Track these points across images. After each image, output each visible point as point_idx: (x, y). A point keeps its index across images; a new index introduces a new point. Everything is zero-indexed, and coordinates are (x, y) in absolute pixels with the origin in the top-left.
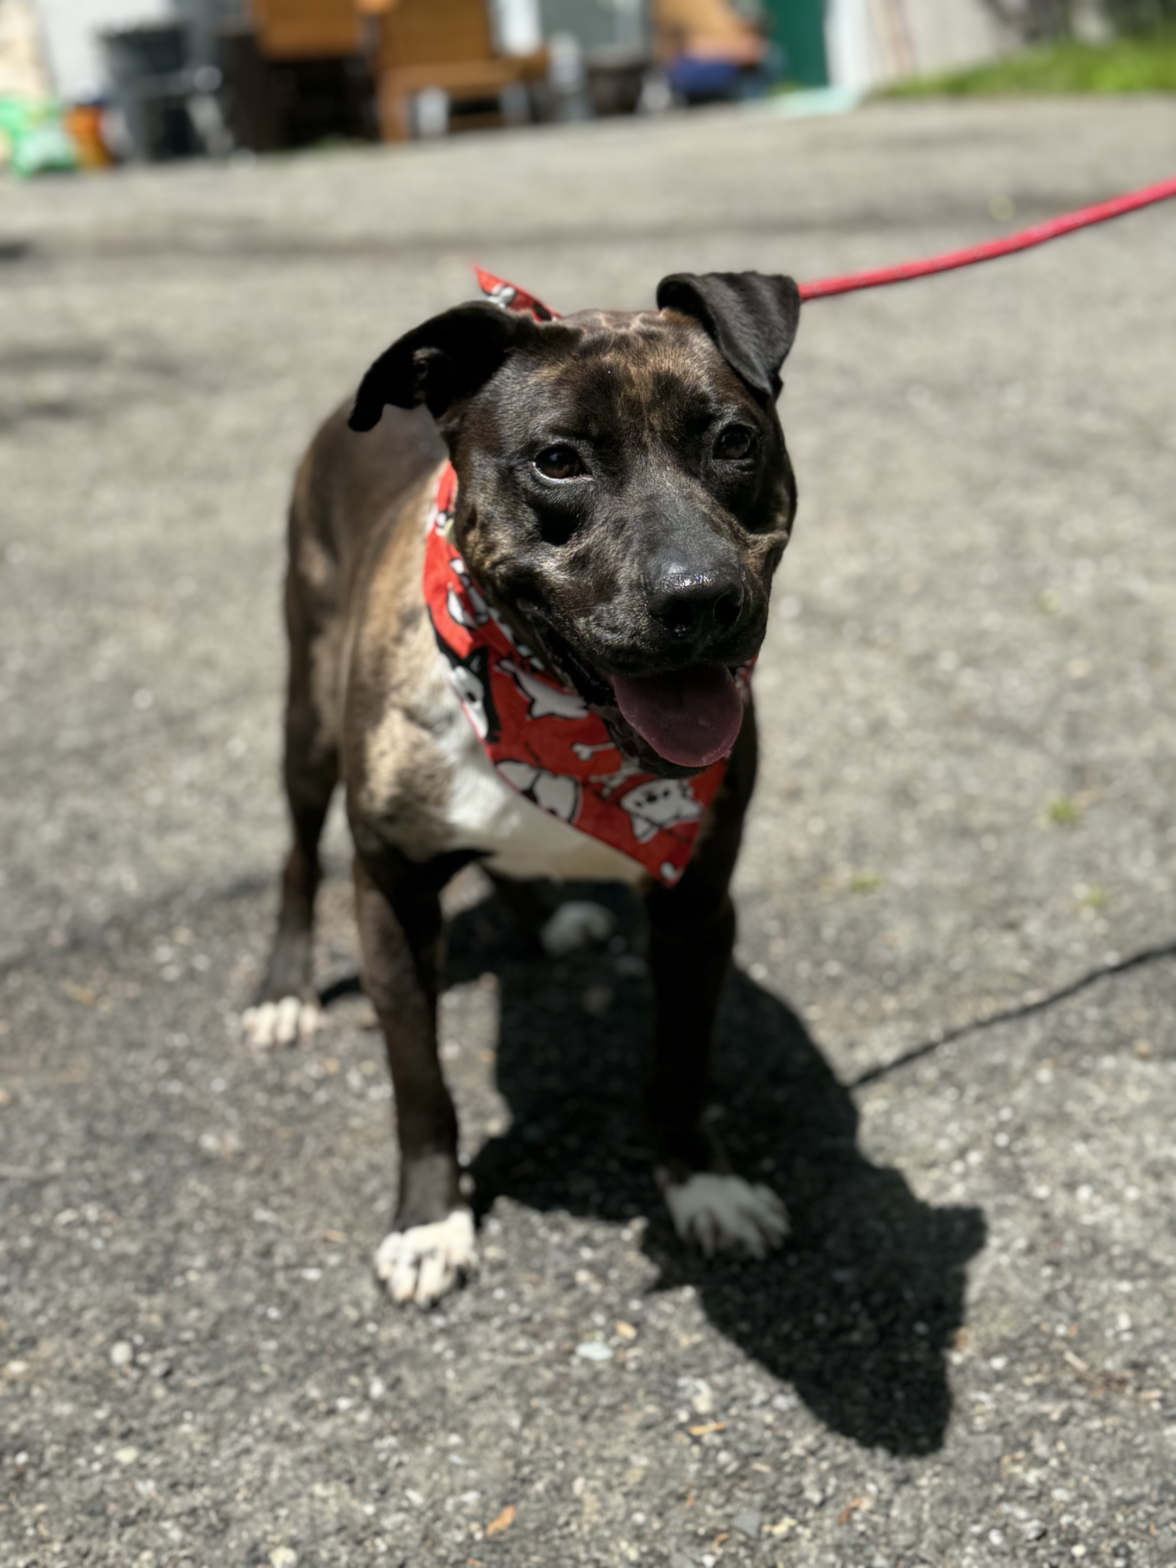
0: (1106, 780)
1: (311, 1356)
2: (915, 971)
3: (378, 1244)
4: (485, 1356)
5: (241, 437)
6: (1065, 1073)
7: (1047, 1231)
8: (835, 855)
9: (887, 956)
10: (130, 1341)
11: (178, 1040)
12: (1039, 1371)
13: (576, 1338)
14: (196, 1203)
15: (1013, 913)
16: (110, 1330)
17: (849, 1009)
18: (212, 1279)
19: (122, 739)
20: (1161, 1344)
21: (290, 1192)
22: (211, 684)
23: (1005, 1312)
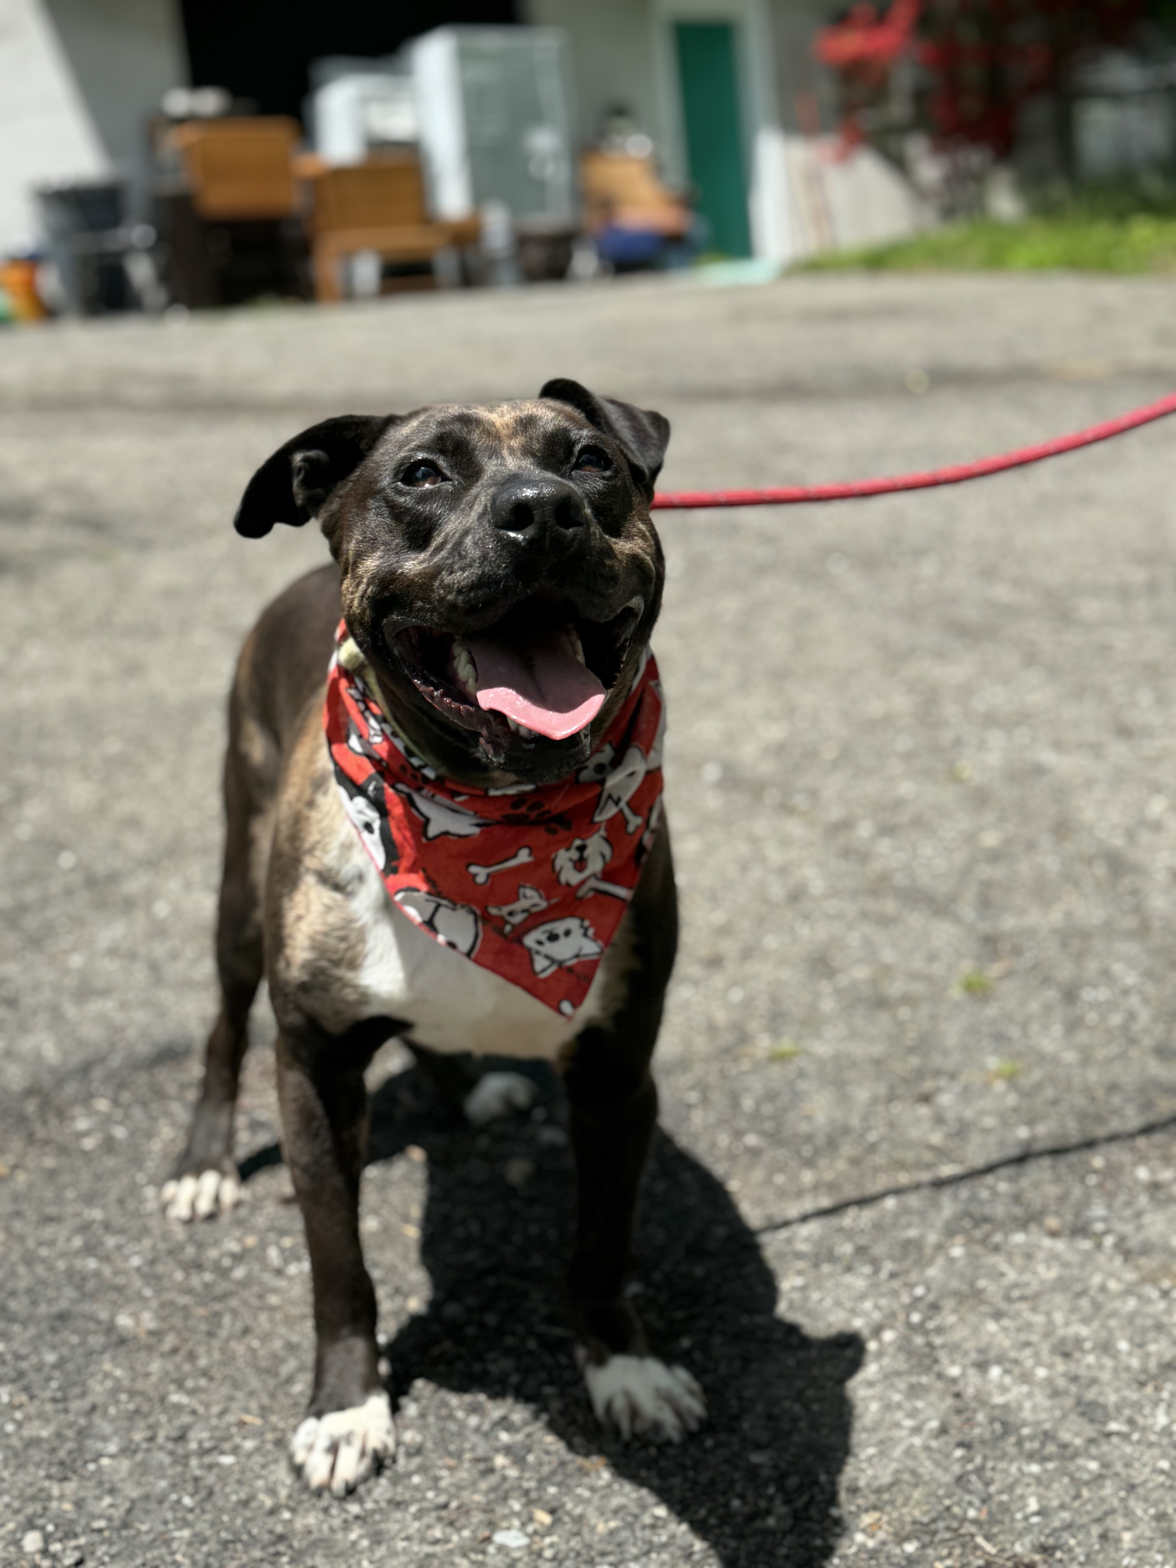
0: (1017, 952)
1: (225, 1544)
2: (832, 1144)
3: (295, 1429)
4: (401, 1545)
5: (170, 593)
6: (978, 1249)
7: (959, 1412)
8: (754, 1025)
9: (804, 1127)
10: (42, 1528)
11: (96, 1214)
12: (950, 1555)
13: (493, 1526)
14: (109, 1384)
15: (928, 1085)
16: (21, 1518)
17: (768, 1181)
18: (125, 1465)
19: (45, 901)
20: (1068, 1527)
21: (205, 1373)
22: (136, 845)
23: (917, 1494)
